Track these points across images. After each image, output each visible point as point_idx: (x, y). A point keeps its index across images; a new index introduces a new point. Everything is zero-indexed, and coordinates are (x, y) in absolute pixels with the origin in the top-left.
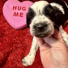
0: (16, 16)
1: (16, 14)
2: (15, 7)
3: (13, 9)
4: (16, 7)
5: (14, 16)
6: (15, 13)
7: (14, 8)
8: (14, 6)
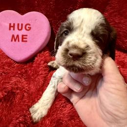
0: (15, 40)
1: (15, 38)
2: (12, 25)
3: (10, 29)
4: (14, 24)
5: (12, 41)
6: (13, 36)
7: (10, 26)
8: (10, 24)
